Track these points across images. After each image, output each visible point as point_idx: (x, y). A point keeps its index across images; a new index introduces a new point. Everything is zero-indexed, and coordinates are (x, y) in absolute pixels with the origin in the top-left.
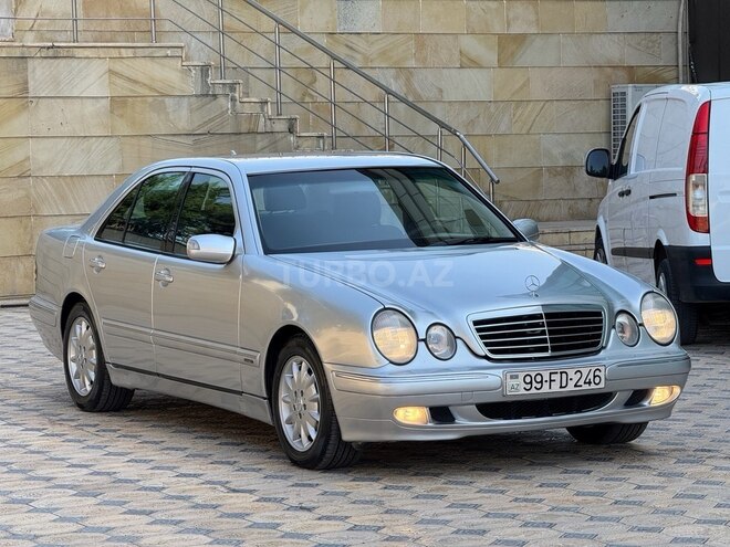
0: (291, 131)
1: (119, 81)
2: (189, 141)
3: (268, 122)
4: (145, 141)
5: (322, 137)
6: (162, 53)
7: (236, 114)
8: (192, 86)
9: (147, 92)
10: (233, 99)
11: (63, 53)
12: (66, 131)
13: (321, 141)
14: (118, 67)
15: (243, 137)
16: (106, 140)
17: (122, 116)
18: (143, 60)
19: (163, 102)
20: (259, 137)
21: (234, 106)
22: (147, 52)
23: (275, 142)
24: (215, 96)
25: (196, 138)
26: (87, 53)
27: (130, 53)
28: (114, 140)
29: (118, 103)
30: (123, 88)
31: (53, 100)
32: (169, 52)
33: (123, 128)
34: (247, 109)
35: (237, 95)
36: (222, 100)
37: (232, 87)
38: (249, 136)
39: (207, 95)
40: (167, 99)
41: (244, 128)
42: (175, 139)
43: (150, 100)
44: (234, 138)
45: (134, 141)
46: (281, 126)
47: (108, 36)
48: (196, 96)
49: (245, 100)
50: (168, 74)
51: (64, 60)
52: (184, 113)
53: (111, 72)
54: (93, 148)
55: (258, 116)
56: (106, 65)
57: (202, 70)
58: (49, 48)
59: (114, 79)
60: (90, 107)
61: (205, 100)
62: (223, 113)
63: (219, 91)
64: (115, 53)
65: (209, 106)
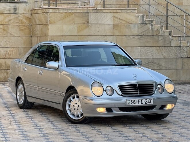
0: (170, 35)
1: (116, 19)
2: (138, 37)
3: (163, 32)
4: (123, 37)
5: (180, 37)
6: (130, 11)
7: (153, 29)
8: (139, 21)
9: (125, 23)
10: (152, 25)
11: (100, 11)
12: (100, 34)
13: (180, 38)
14: (116, 15)
15: (154, 36)
16: (112, 37)
17: (117, 30)
18: (124, 13)
19: (130, 25)
20: (160, 36)
21: (152, 27)
22: (125, 11)
23: (165, 38)
24: (146, 24)
25: (140, 36)
26: (107, 11)
27: (120, 11)
28: (115, 36)
29: (116, 26)
30: (117, 21)
31: (96, 25)
32: (132, 11)
33: (117, 33)
34: (156, 28)
35: (153, 24)
36: (148, 25)
37: (152, 21)
38: (156, 36)
39: (144, 24)
40: (131, 25)
41: (155, 34)
42: (133, 36)
43: (126, 25)
44: (152, 37)
45: (120, 37)
46: (167, 33)
47: (123, 6)
48: (140, 24)
49: (155, 25)
50: (132, 17)
51: (100, 13)
52: (136, 29)
53: (114, 16)
54: (108, 39)
55: (159, 30)
56: (113, 14)
57: (142, 16)
58: (95, 9)
59: (115, 19)
60: (107, 27)
61: (143, 25)
62: (148, 29)
63: (147, 22)
64: (115, 11)
65: (144, 27)
